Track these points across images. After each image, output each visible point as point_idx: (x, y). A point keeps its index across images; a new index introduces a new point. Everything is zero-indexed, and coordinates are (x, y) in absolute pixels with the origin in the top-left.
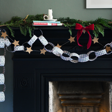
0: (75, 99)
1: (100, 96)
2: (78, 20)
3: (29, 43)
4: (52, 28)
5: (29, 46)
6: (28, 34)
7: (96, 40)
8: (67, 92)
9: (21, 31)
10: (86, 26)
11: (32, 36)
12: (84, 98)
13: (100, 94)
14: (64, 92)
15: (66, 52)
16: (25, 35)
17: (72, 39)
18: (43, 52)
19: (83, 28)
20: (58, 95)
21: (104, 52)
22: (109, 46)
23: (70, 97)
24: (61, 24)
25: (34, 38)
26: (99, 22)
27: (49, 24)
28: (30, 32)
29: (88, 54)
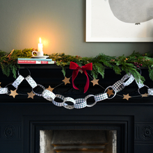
0: (73, 150)
1: (103, 147)
3: (13, 84)
4: (41, 67)
6: (12, 74)
7: (95, 82)
8: (64, 142)
9: (3, 70)
10: (83, 65)
11: (17, 76)
12: (84, 149)
13: (102, 144)
14: (60, 142)
15: (60, 96)
16: (8, 75)
17: (66, 81)
18: (31, 95)
19: (79, 68)
20: (52, 146)
21: (105, 96)
22: (111, 89)
23: (67, 147)
24: (53, 62)
25: (20, 79)
26: (99, 60)
27: (38, 62)
28: (14, 72)
29: (86, 98)
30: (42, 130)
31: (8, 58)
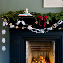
0: (38, 48)
1: (49, 47)
2: (39, 13)
3: (17, 24)
4: (27, 18)
5: (17, 26)
6: (16, 20)
7: (48, 23)
8: (34, 46)
9: (13, 19)
11: (18, 21)
12: (42, 48)
13: (49, 46)
14: (33, 45)
15: (34, 28)
16: (15, 20)
17: (37, 23)
18: (23, 28)
19: (42, 18)
20: (30, 47)
21: (51, 28)
22: (54, 26)
23: (36, 47)
24: (32, 16)
25: (19, 22)
27: (26, 16)
28: (17, 19)
29: (44, 29)
30: (27, 41)
31: (14, 14)
